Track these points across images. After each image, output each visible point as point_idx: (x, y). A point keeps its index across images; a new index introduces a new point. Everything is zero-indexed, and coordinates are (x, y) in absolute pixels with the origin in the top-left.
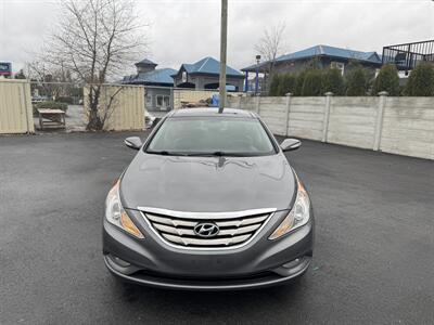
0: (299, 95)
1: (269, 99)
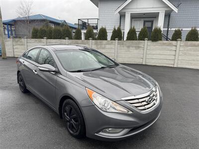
0: (51, 38)
1: (33, 40)
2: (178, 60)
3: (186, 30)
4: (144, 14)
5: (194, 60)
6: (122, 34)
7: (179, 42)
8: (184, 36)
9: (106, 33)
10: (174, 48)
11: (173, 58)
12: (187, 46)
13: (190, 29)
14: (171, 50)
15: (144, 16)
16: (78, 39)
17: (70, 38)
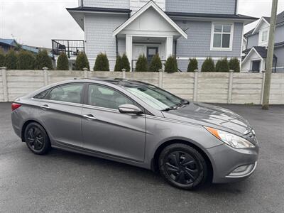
2: (198, 94)
3: (201, 59)
4: (148, 38)
5: (212, 94)
6: (129, 63)
7: (196, 73)
8: (200, 66)
9: (107, 61)
10: (191, 81)
11: (191, 91)
12: (205, 77)
13: (205, 59)
14: (189, 83)
15: (148, 41)
16: (65, 70)
17: (50, 68)
